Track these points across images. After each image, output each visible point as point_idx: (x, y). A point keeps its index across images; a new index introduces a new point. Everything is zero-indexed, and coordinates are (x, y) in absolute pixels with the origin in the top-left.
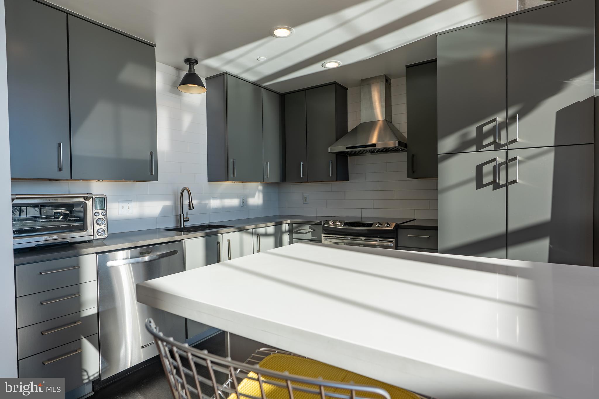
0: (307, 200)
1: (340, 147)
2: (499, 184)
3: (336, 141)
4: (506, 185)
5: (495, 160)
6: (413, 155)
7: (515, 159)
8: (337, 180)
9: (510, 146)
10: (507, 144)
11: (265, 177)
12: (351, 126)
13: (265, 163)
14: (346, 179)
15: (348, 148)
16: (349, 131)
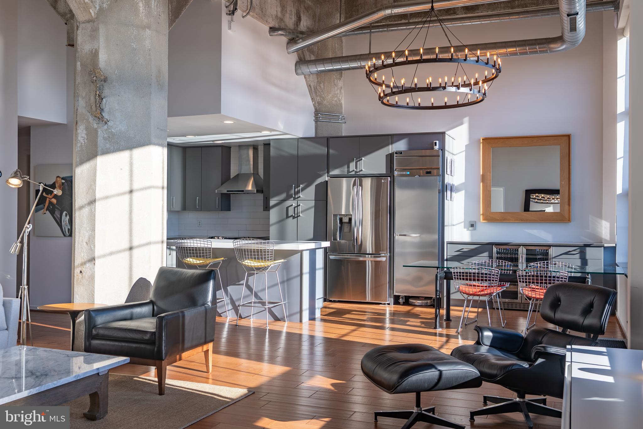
0: (201, 224)
1: (224, 190)
2: (294, 216)
3: (221, 185)
4: (297, 217)
5: (292, 205)
6: (266, 198)
7: (300, 205)
8: (221, 211)
9: (299, 199)
10: (298, 198)
11: (172, 207)
12: (233, 175)
13: (172, 198)
14: (229, 209)
15: (228, 191)
16: (232, 177)
